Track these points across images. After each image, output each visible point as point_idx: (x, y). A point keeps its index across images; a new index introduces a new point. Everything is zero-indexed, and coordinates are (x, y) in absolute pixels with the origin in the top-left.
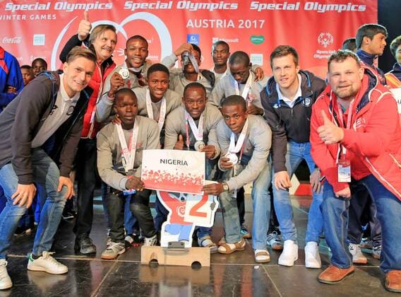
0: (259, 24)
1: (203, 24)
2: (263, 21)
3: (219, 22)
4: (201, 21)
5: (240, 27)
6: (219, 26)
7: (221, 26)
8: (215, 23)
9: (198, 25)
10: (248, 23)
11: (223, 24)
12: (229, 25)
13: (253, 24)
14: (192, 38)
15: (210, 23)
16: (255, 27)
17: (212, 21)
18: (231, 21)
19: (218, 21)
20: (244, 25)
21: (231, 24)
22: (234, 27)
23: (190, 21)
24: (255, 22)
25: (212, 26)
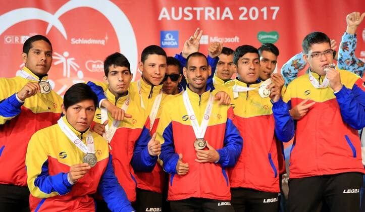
0: (270, 13)
1: (184, 15)
2: (277, 9)
3: (210, 11)
4: (180, 9)
5: (241, 18)
6: (209, 17)
7: (213, 18)
8: (202, 13)
9: (177, 15)
10: (254, 12)
11: (215, 15)
12: (224, 15)
13: (261, 14)
14: (167, 36)
15: (194, 13)
16: (265, 17)
17: (198, 9)
18: (227, 9)
19: (207, 9)
20: (247, 15)
21: (228, 13)
22: (232, 18)
23: (164, 10)
24: (265, 10)
25: (198, 18)
